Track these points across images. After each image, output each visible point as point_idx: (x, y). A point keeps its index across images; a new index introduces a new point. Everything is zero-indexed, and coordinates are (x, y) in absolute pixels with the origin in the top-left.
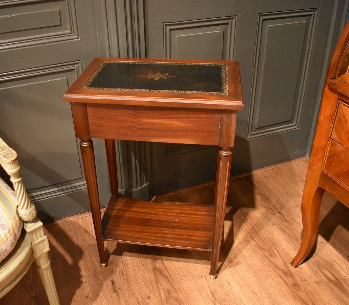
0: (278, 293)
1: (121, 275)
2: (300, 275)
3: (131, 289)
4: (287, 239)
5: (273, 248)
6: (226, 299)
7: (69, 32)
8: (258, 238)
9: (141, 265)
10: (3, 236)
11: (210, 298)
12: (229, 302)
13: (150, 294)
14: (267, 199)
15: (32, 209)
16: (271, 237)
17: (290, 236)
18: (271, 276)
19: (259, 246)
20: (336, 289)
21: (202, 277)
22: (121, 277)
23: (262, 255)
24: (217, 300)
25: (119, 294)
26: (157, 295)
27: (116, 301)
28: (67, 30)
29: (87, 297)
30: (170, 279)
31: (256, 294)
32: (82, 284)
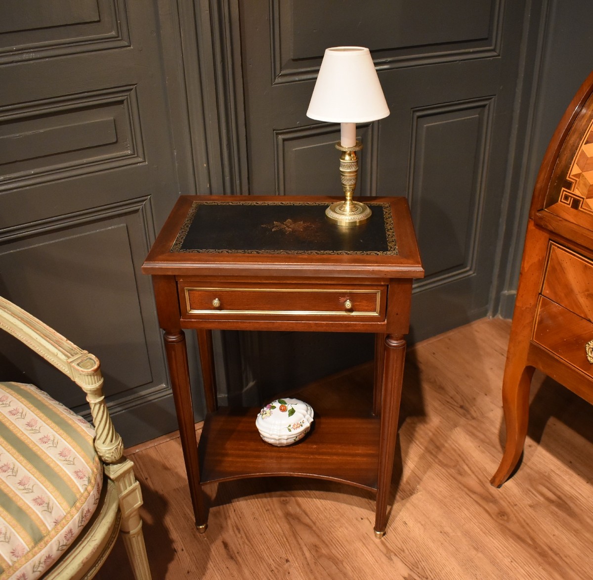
0: (479, 528)
1: (237, 532)
2: (506, 498)
3: (256, 552)
4: (479, 447)
5: (461, 462)
6: (405, 548)
7: (129, 152)
8: (436, 450)
9: (265, 512)
10: (82, 491)
11: (380, 550)
12: (410, 552)
13: (288, 555)
14: (440, 389)
15: (118, 443)
16: (456, 446)
17: (483, 441)
18: (465, 504)
19: (440, 461)
20: (560, 513)
21: (362, 519)
22: (236, 536)
23: (446, 475)
24: (392, 551)
25: (239, 563)
26: (298, 555)
27: (235, 573)
28: (127, 149)
29: (188, 572)
30: (314, 528)
31: (446, 533)
32: (176, 553)
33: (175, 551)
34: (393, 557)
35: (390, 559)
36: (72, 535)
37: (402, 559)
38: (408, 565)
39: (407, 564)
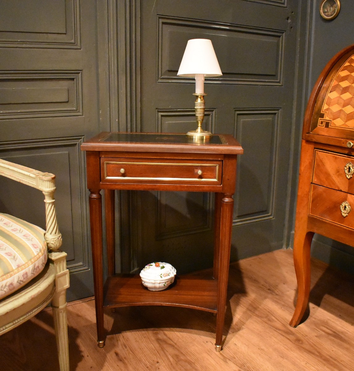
0: (284, 347)
1: (124, 347)
2: (300, 333)
3: (137, 358)
4: (281, 308)
5: (270, 315)
6: (235, 357)
7: (75, 109)
8: (254, 309)
10: (36, 254)
11: (219, 358)
12: (239, 358)
13: (158, 360)
15: (59, 235)
16: (266, 308)
17: (283, 305)
18: (274, 335)
19: (257, 315)
21: (207, 342)
23: (261, 321)
24: (227, 358)
25: (126, 363)
26: (165, 360)
27: (123, 368)
28: (73, 106)
29: (91, 367)
30: (176, 346)
31: (262, 350)
32: (83, 358)
33: (83, 356)
34: (228, 361)
36: (27, 276)
37: (234, 362)
38: (238, 365)
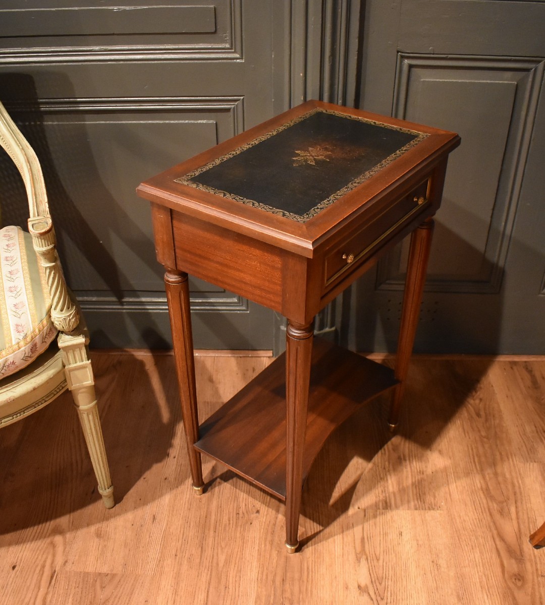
0: (479, 579)
2: (536, 563)
5: (511, 501)
6: (382, 557)
7: (227, 46)
8: (492, 476)
10: (14, 343)
11: (355, 547)
12: (384, 564)
15: (69, 314)
16: (518, 482)
18: (483, 547)
19: (488, 489)
23: (484, 507)
24: (366, 554)
28: (225, 42)
31: (438, 566)
32: (167, 457)
33: (168, 455)
34: (363, 561)
35: (358, 560)
37: (371, 568)
38: (372, 576)
39: (372, 574)
